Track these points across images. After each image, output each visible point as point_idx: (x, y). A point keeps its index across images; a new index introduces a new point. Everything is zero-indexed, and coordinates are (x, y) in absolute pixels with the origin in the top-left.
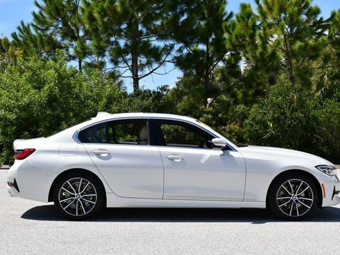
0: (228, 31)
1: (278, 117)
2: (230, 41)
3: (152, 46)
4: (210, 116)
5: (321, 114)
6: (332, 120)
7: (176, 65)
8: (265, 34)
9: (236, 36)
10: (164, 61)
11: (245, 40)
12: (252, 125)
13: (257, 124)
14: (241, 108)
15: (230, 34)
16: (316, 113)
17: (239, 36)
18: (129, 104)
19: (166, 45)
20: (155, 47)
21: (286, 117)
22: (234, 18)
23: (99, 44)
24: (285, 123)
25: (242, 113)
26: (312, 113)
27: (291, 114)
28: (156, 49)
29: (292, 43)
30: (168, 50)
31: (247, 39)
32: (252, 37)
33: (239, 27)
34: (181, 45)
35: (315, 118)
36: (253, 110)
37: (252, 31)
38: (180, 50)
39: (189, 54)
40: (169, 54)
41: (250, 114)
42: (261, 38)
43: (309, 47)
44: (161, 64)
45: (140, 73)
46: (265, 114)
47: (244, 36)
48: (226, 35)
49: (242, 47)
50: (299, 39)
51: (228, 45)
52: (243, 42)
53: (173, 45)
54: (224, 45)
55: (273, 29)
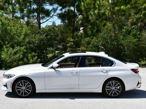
0: (83, 1)
1: (105, 44)
2: (84, 6)
3: (46, 9)
4: (72, 43)
5: (125, 43)
6: (130, 45)
7: (59, 18)
8: (100, 3)
9: (87, 4)
10: (53, 15)
12: (92, 47)
13: (94, 47)
14: (87, 39)
15: (84, 3)
16: (123, 42)
17: (88, 4)
18: (34, 38)
19: (54, 8)
20: (47, 10)
21: (108, 44)
23: (21, 8)
24: (107, 47)
25: (88, 42)
26: (120, 42)
28: (48, 10)
29: (113, 8)
30: (55, 10)
31: (92, 5)
32: (94, 4)
34: (62, 7)
35: (122, 45)
36: (93, 40)
37: (94, 2)
38: (61, 10)
39: (65, 12)
40: (55, 12)
41: (91, 42)
42: (98, 5)
43: (121, 10)
44: (51, 17)
45: (41, 21)
46: (98, 42)
47: (91, 4)
48: (82, 3)
49: (90, 9)
50: (116, 6)
51: (83, 9)
52: (91, 7)
53: (58, 7)
54: (81, 9)
55: (104, 1)
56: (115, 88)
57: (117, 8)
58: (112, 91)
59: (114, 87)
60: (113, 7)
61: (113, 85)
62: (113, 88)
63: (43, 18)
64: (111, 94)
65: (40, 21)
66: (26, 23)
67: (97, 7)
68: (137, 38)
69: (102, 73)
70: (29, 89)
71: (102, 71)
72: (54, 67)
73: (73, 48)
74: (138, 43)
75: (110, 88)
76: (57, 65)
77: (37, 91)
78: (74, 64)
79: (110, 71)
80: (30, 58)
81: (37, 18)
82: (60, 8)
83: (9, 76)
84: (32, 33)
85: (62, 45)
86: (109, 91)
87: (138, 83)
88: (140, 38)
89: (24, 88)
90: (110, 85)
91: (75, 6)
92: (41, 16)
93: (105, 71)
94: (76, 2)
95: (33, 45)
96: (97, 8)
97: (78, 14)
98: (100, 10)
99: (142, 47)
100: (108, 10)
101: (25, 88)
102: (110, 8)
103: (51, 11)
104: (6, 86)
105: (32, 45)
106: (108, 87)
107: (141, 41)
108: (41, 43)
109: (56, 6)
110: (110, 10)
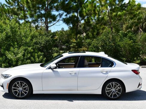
0: (85, 8)
1: (104, 45)
2: (86, 12)
3: (52, 14)
4: (75, 44)
5: (121, 44)
6: (126, 46)
7: (64, 22)
8: (99, 10)
9: (88, 10)
10: (59, 20)
11: (91, 12)
12: (92, 48)
13: (94, 48)
14: (88, 41)
15: (86, 9)
16: (120, 43)
19: (60, 14)
20: (53, 15)
21: (107, 45)
22: (88, 3)
24: (106, 48)
25: (89, 43)
26: (118, 43)
27: (109, 44)
30: (61, 15)
31: (92, 11)
32: (94, 11)
33: (89, 6)
34: (66, 13)
35: (119, 46)
36: (93, 41)
37: (94, 8)
38: (66, 15)
39: (70, 17)
40: (61, 17)
41: (92, 43)
46: (98, 43)
48: (84, 10)
49: (91, 14)
50: (114, 12)
51: (85, 14)
52: (92, 13)
53: (63, 13)
54: (83, 14)
55: (103, 7)
56: (115, 90)
57: (114, 14)
58: (112, 93)
59: (114, 88)
60: (111, 12)
61: (113, 87)
62: (113, 90)
63: (50, 22)
64: (111, 95)
65: (47, 25)
66: (36, 26)
67: (97, 12)
68: (133, 39)
69: (101, 75)
70: (26, 89)
71: (102, 72)
72: (51, 67)
73: (75, 48)
74: (134, 45)
75: (110, 90)
76: (55, 65)
77: (34, 93)
78: (74, 63)
79: (110, 72)
80: (36, 57)
81: (45, 23)
82: (65, 14)
83: (6, 77)
84: (39, 35)
85: (66, 46)
86: (109, 93)
87: (139, 85)
88: (135, 40)
89: (20, 89)
90: (109, 87)
91: (78, 12)
92: (48, 21)
93: (105, 72)
94: (79, 9)
95: (40, 46)
96: (97, 14)
97: (81, 19)
98: (99, 15)
99: (137, 47)
100: (107, 15)
101: (22, 89)
102: (109, 14)
103: (57, 16)
104: (2, 86)
105: (38, 46)
106: (108, 88)
107: (136, 43)
108: (47, 44)
109: (61, 12)
110: (108, 16)
